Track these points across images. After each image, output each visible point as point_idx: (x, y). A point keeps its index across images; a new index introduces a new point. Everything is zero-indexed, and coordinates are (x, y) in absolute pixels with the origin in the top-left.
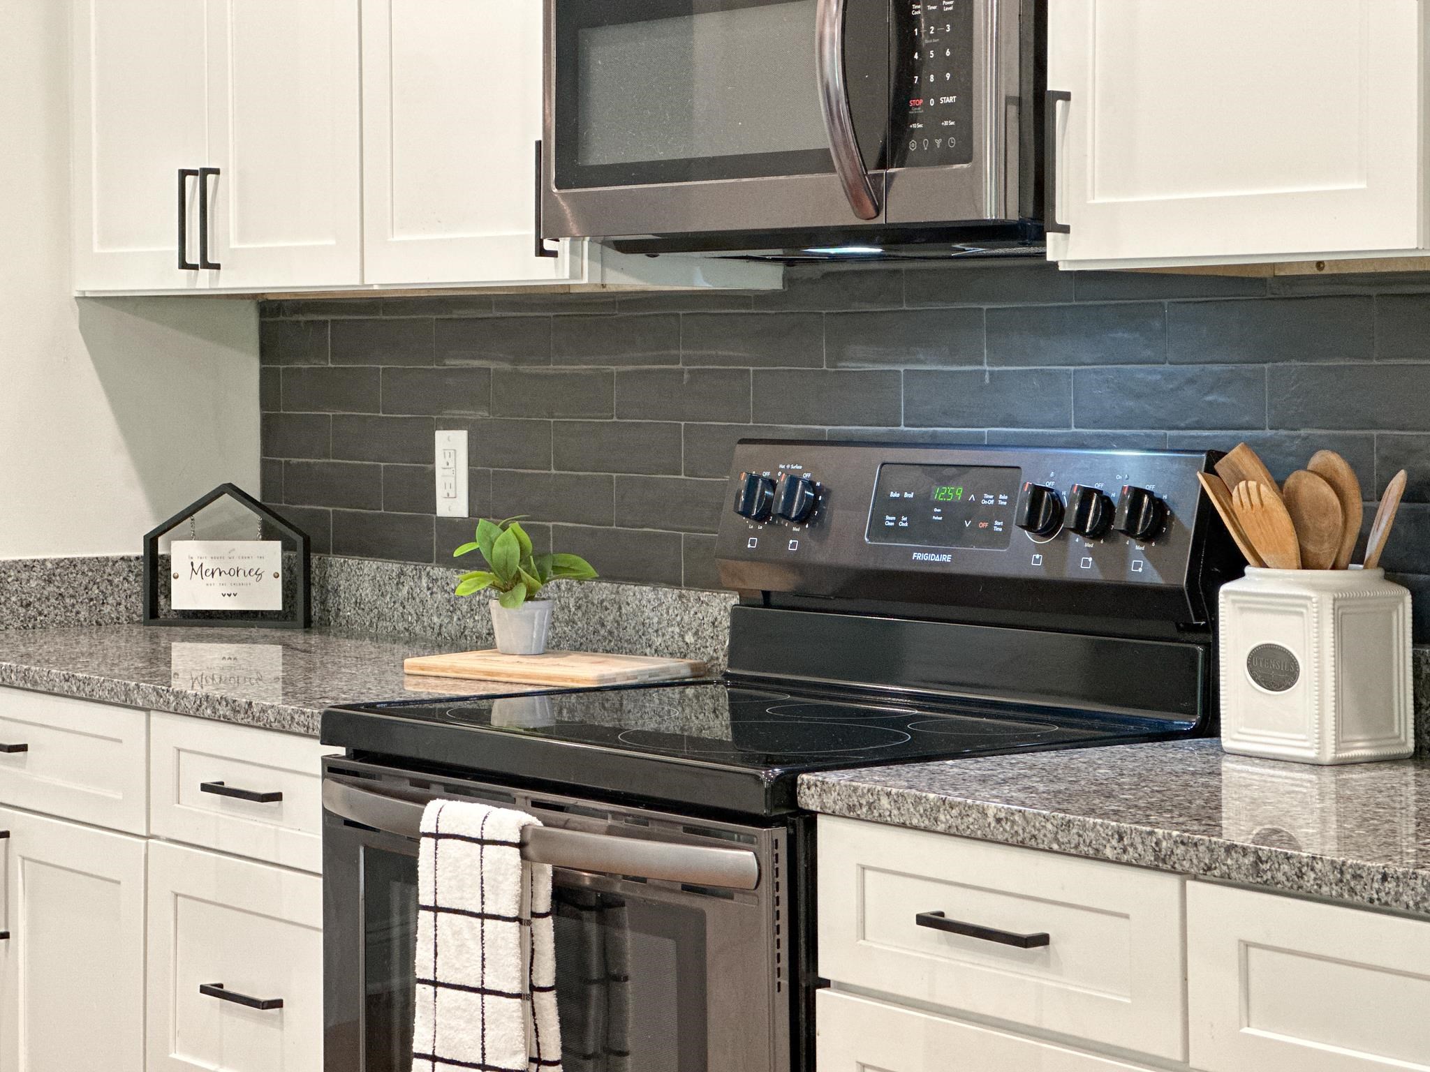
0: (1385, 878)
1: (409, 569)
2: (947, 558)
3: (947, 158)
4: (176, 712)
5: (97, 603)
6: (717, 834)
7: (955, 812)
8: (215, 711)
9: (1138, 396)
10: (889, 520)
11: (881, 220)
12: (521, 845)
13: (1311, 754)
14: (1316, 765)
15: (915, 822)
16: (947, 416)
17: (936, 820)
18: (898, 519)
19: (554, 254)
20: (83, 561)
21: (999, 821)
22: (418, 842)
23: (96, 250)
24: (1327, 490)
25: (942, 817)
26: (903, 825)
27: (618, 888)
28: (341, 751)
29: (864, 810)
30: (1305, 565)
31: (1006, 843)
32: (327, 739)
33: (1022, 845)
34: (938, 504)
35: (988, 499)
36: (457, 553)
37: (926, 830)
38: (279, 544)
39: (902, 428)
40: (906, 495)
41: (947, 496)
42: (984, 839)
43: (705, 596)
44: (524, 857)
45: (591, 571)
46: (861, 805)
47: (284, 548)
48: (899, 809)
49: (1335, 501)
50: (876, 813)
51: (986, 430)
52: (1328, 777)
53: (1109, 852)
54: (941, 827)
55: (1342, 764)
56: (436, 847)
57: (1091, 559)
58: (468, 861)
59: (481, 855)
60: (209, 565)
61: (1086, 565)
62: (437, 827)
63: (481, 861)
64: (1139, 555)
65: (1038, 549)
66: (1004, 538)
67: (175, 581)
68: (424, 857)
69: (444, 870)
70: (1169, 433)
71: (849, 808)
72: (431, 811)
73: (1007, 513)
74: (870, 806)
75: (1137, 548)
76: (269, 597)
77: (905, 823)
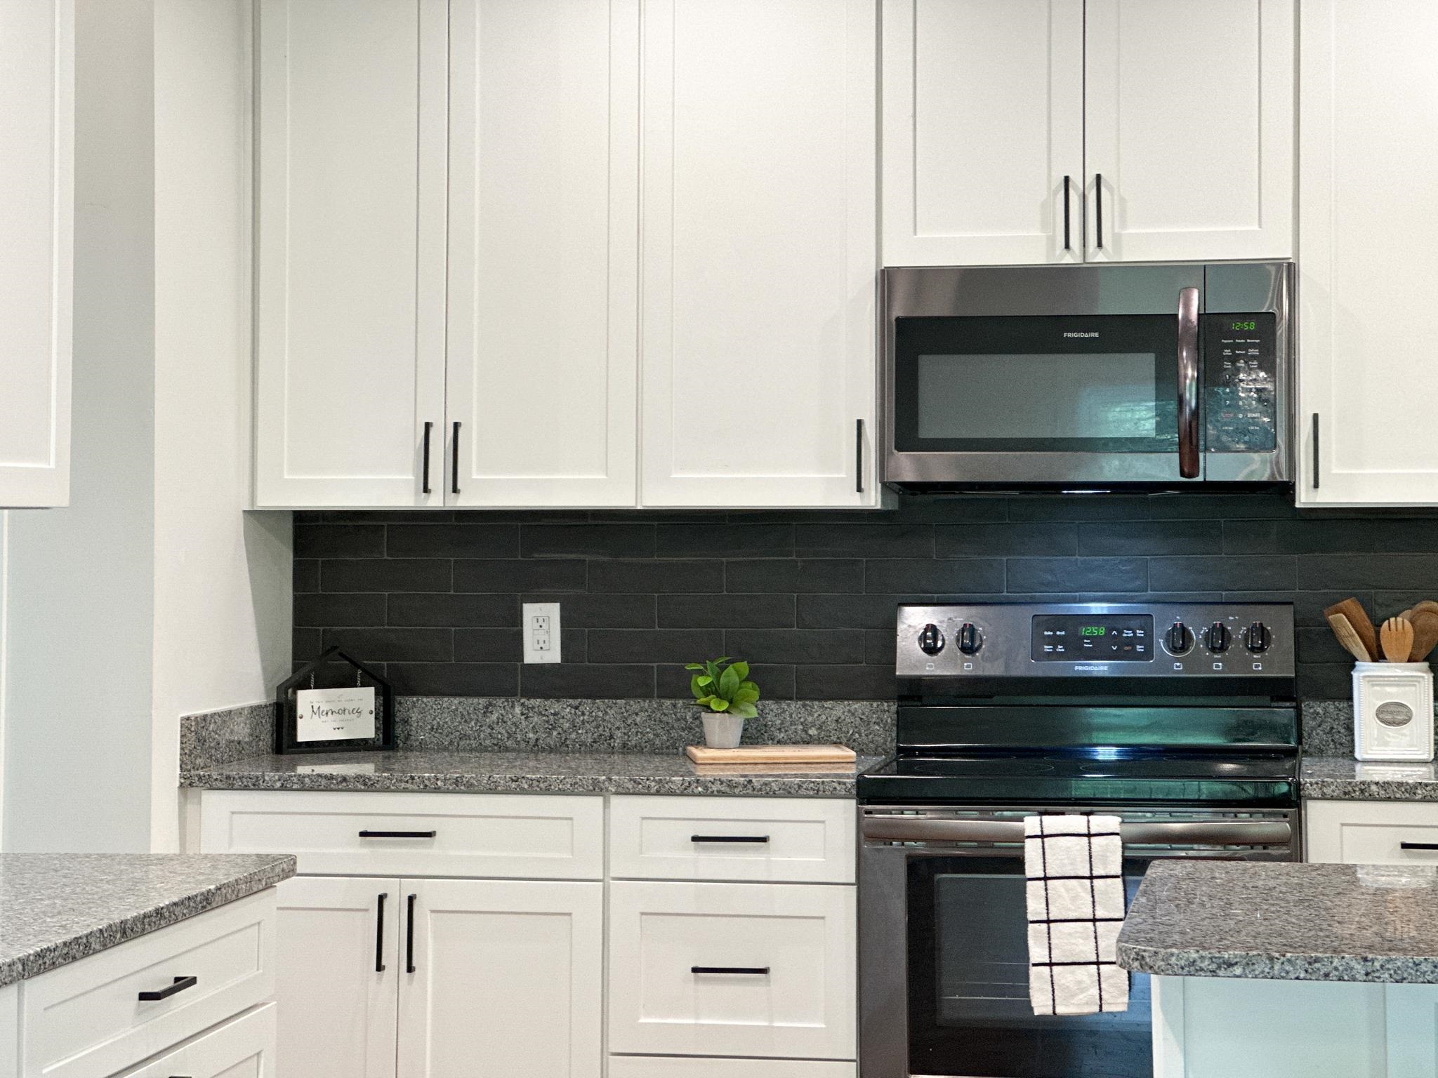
2: (1102, 668)
7: (1428, 788)
10: (1046, 648)
15: (1398, 796)
16: (1045, 586)
17: (1415, 794)
18: (1055, 648)
23: (286, 476)
24: (1433, 620)
25: (1419, 792)
26: (1389, 799)
29: (1358, 793)
30: (1411, 660)
34: (1088, 638)
35: (1126, 633)
37: (1407, 800)
38: (373, 689)
39: (1005, 594)
40: (1058, 633)
41: (1092, 632)
43: (828, 704)
46: (1354, 791)
47: (376, 692)
48: (1385, 790)
50: (1367, 794)
51: (1077, 594)
54: (1418, 797)
56: (1043, 843)
57: (1220, 664)
58: (1078, 847)
59: (1090, 843)
60: (324, 707)
61: (1218, 668)
62: (1042, 831)
63: (1090, 847)
64: (1257, 660)
65: (1178, 660)
66: (1148, 654)
67: (299, 721)
68: (1032, 850)
69: (1054, 855)
70: (1224, 593)
71: (1345, 793)
72: (1031, 824)
73: (1148, 641)
74: (1362, 791)
75: (1255, 656)
76: (366, 728)
77: (1390, 798)
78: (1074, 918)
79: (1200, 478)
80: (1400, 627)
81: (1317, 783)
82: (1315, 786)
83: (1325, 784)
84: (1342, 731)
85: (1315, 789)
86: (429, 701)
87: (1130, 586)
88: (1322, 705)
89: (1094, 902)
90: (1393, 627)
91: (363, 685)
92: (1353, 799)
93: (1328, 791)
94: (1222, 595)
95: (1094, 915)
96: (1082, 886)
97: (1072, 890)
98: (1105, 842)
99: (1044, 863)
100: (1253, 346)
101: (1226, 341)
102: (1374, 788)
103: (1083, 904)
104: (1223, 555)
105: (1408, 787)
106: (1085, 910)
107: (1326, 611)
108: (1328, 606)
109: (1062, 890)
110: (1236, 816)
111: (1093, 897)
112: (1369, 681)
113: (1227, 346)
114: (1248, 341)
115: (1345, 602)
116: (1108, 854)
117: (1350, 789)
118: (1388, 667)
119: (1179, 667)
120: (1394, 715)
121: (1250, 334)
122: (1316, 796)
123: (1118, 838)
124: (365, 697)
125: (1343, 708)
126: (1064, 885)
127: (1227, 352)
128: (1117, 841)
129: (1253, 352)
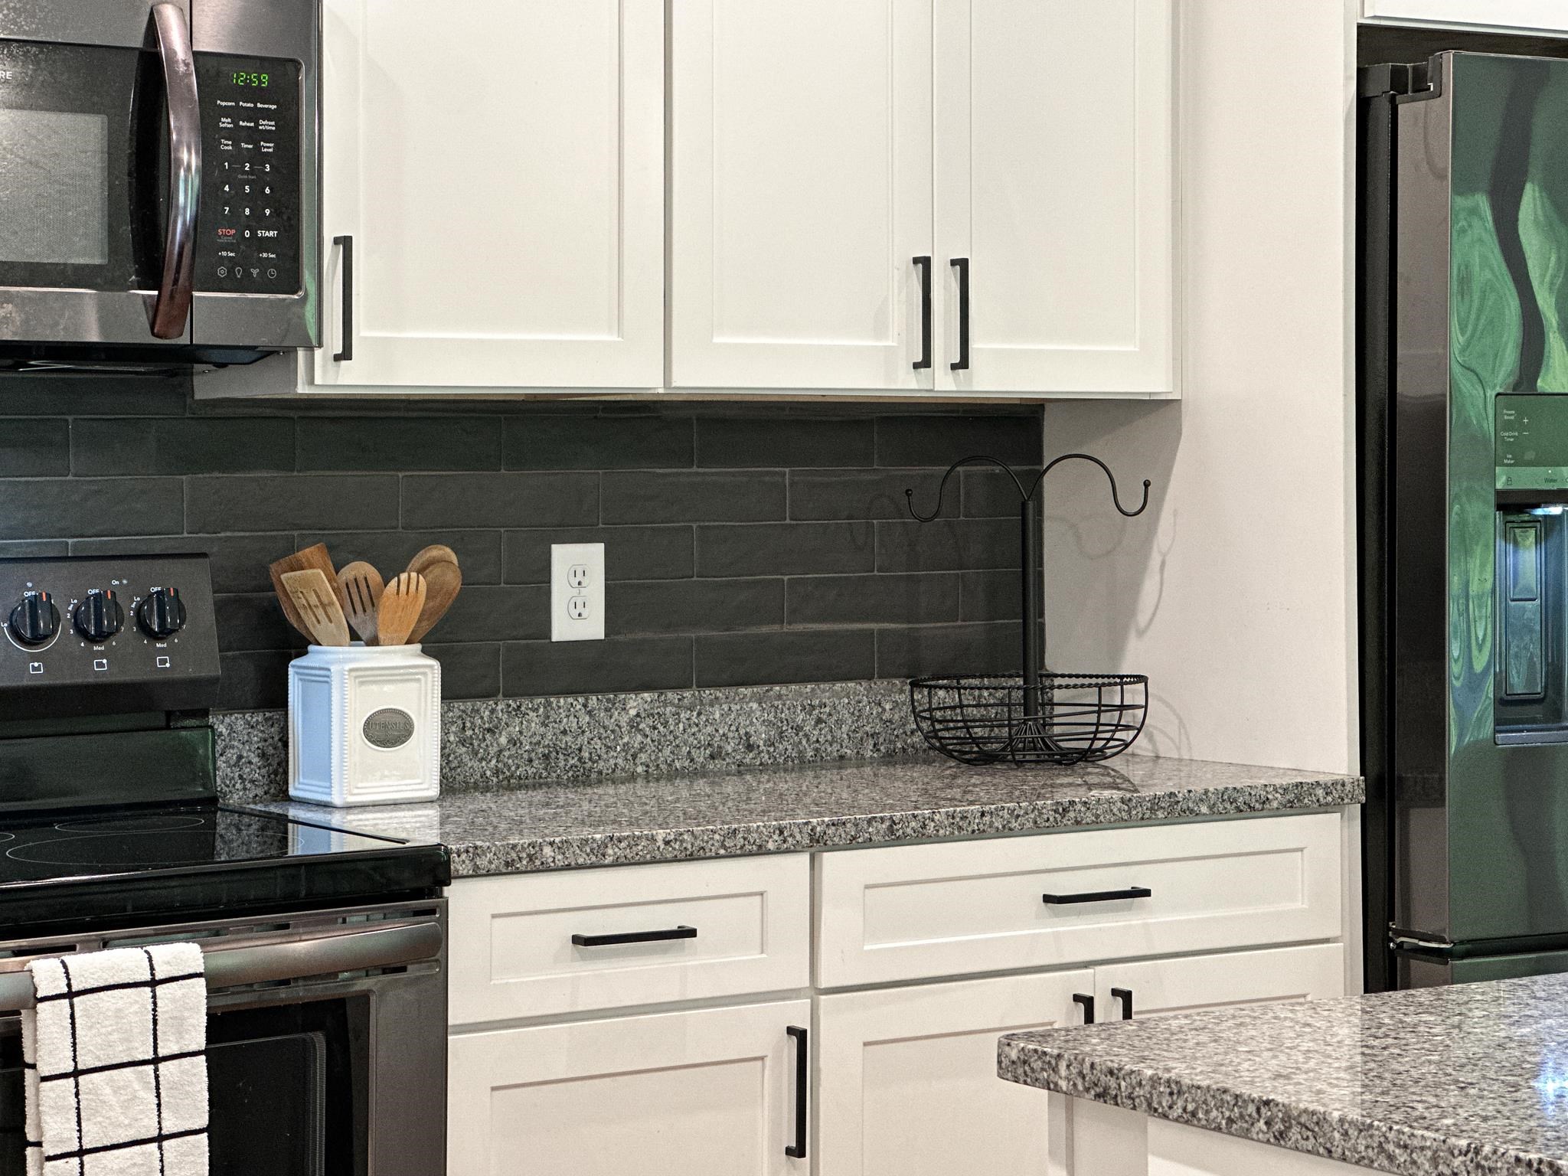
0: (983, 814)
7: (623, 845)
14: (432, 801)
15: (581, 861)
17: (603, 855)
25: (609, 852)
26: (568, 868)
29: (525, 862)
31: (675, 860)
33: (691, 858)
37: (592, 866)
42: (654, 861)
46: (520, 859)
48: (564, 854)
50: (538, 863)
54: (608, 860)
56: (72, 1006)
57: (105, 661)
58: (136, 1007)
59: (154, 997)
61: (101, 667)
62: (69, 985)
63: (155, 1004)
64: (162, 651)
65: (35, 658)
68: (49, 1023)
69: (91, 1027)
70: (70, 541)
71: (507, 864)
72: (46, 972)
74: (531, 857)
75: (158, 645)
77: (569, 865)
78: (127, 1140)
79: (184, 340)
80: (413, 587)
81: (467, 852)
82: (464, 856)
83: (479, 851)
84: (255, 760)
85: (464, 862)
88: (227, 720)
89: (159, 1105)
90: (403, 587)
92: (518, 872)
93: (482, 862)
94: (67, 543)
95: (160, 1129)
96: (141, 1078)
97: (125, 1088)
98: (179, 993)
99: (74, 1044)
100: (267, 115)
101: (224, 104)
102: (548, 851)
103: (142, 1112)
104: (70, 478)
105: (595, 845)
106: (146, 1121)
107: (273, 567)
108: (276, 559)
109: (108, 1090)
110: (344, 921)
111: (158, 1096)
112: (356, 677)
113: (226, 112)
114: (259, 105)
115: (307, 550)
116: (186, 1014)
117: (514, 855)
118: (383, 652)
119: (38, 668)
121: (257, 94)
122: (465, 873)
123: (202, 981)
125: (258, 722)
126: (113, 1080)
127: (226, 123)
128: (200, 986)
129: (267, 125)
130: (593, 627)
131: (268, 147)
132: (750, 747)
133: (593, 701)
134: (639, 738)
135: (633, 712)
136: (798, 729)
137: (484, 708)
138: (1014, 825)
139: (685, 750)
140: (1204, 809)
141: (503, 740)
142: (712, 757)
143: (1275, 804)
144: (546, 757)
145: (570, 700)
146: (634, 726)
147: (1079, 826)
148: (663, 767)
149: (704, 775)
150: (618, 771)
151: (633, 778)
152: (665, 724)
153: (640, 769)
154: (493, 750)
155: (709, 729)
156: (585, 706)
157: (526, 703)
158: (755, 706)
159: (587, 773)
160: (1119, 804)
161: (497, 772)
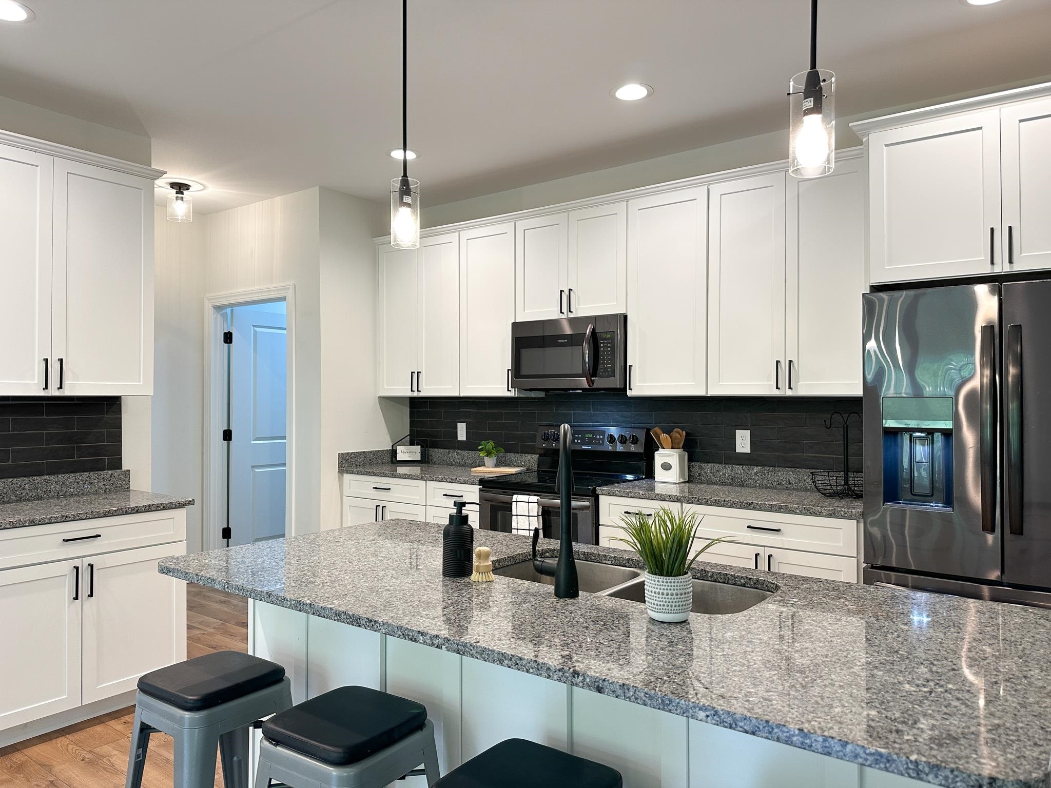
1: (451, 451)
2: (590, 447)
3: (609, 376)
4: (436, 481)
5: (382, 459)
6: (577, 499)
8: (446, 480)
9: (626, 417)
10: (576, 441)
11: (594, 387)
12: (537, 503)
13: (675, 481)
14: (676, 483)
15: (624, 495)
16: (583, 421)
19: (510, 391)
20: (380, 451)
21: (643, 495)
22: (512, 503)
23: (385, 387)
24: (678, 435)
27: (550, 509)
28: (481, 487)
30: (672, 448)
31: (644, 499)
32: (479, 485)
33: (648, 499)
34: (587, 437)
35: (598, 437)
36: (479, 448)
37: (627, 497)
38: (420, 446)
39: (572, 423)
42: (639, 498)
44: (538, 505)
45: (504, 451)
46: (610, 492)
47: (421, 447)
48: (620, 493)
49: (680, 437)
52: (678, 485)
53: (667, 499)
55: (679, 483)
56: (517, 504)
59: (528, 505)
60: (405, 451)
62: (517, 500)
65: (610, 446)
66: (603, 444)
67: (397, 455)
73: (603, 439)
75: (633, 445)
76: (418, 457)
80: (665, 437)
86: (436, 450)
87: (606, 421)
90: (663, 437)
91: (417, 445)
98: (532, 505)
100: (609, 342)
112: (659, 455)
113: (602, 343)
115: (656, 428)
116: (534, 509)
119: (611, 448)
120: (666, 467)
124: (418, 448)
127: (602, 345)
129: (609, 345)
130: (747, 450)
131: (609, 349)
132: (790, 483)
133: (744, 467)
134: (757, 477)
135: (755, 471)
136: (805, 480)
137: (716, 466)
138: (734, 505)
139: (770, 482)
140: (798, 511)
141: (721, 474)
142: (779, 484)
143: (825, 514)
144: (732, 479)
145: (738, 466)
146: (756, 474)
147: (754, 509)
148: (764, 485)
149: (776, 489)
150: (751, 485)
151: (756, 487)
152: (765, 475)
153: (757, 485)
154: (719, 475)
155: (777, 477)
156: (742, 468)
157: (727, 466)
158: (791, 473)
159: (743, 484)
160: (768, 505)
161: (720, 481)
